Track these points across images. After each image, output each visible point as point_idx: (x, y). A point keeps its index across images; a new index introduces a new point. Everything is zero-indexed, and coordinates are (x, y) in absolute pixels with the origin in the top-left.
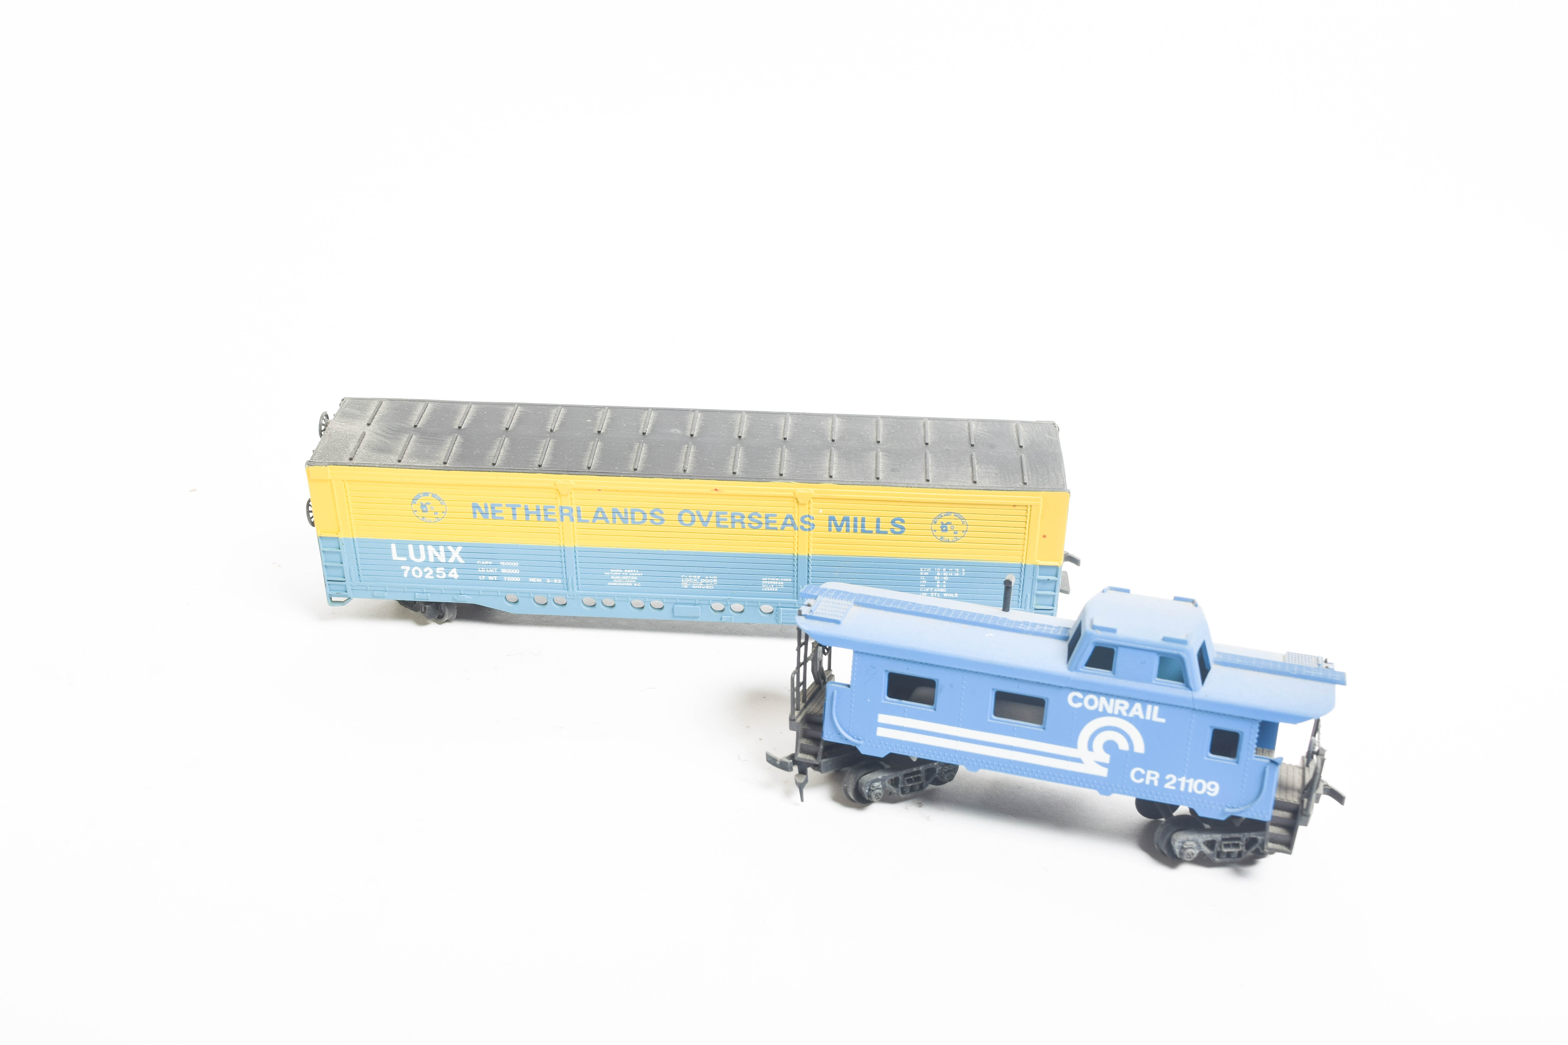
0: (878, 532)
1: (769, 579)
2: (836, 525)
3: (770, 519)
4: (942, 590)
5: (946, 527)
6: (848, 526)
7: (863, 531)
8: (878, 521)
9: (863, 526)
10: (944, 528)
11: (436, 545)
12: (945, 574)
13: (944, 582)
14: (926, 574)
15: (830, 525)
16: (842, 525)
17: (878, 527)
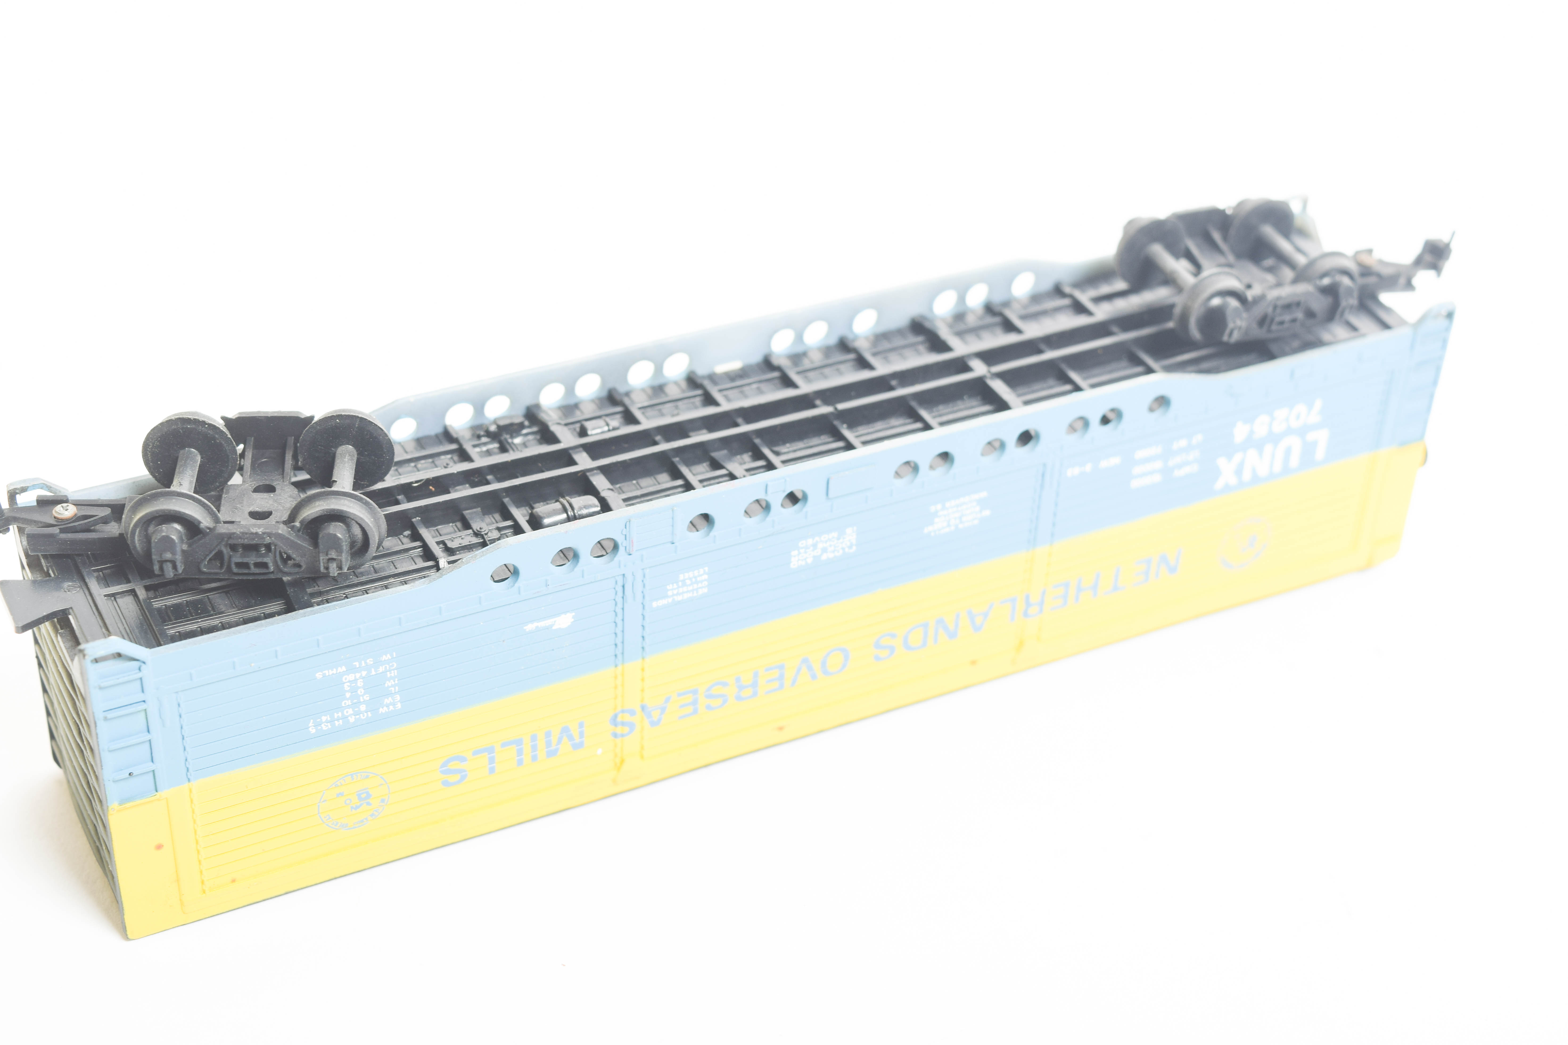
0: (490, 750)
1: (695, 594)
2: (571, 738)
3: (690, 709)
4: (351, 677)
5: (360, 799)
6: (548, 744)
7: (519, 742)
8: (492, 771)
9: (520, 752)
10: (364, 797)
11: (1256, 479)
12: (350, 711)
13: (348, 695)
14: (387, 701)
15: (581, 735)
16: (560, 741)
17: (492, 760)
